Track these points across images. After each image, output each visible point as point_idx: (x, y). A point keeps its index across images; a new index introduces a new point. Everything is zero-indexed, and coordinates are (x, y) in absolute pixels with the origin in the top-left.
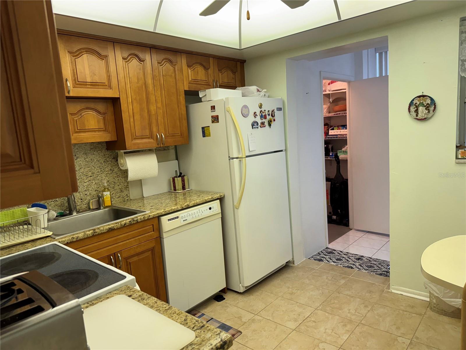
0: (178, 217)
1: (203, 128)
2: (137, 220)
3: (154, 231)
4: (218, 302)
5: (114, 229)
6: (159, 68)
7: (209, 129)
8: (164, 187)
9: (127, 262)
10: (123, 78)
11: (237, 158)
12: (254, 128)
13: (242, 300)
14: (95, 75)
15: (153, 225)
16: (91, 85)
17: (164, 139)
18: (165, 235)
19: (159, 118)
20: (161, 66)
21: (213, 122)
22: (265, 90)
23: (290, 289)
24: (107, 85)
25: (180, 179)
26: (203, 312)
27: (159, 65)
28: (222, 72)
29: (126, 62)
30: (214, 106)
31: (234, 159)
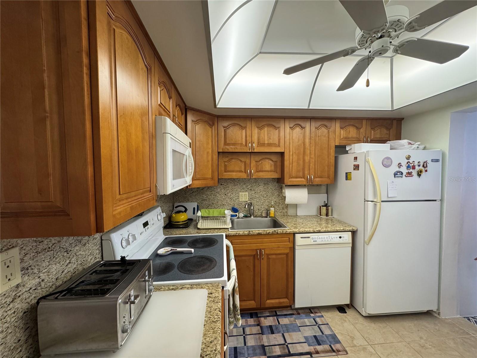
0: (309, 237)
1: (346, 173)
2: (277, 232)
3: (289, 242)
4: (340, 312)
5: (262, 234)
6: (316, 131)
7: (350, 175)
8: (314, 211)
9: (268, 257)
10: (288, 140)
11: (372, 201)
12: (397, 177)
13: (361, 323)
14: (271, 139)
15: (289, 238)
16: (267, 145)
17: (312, 179)
18: (297, 247)
19: (311, 165)
20: (317, 130)
21: (354, 169)
22: (419, 143)
23: (423, 341)
24: (277, 145)
25: (325, 208)
26: (323, 314)
27: (316, 129)
28: (375, 130)
29: (292, 130)
30: (357, 157)
31: (369, 202)
